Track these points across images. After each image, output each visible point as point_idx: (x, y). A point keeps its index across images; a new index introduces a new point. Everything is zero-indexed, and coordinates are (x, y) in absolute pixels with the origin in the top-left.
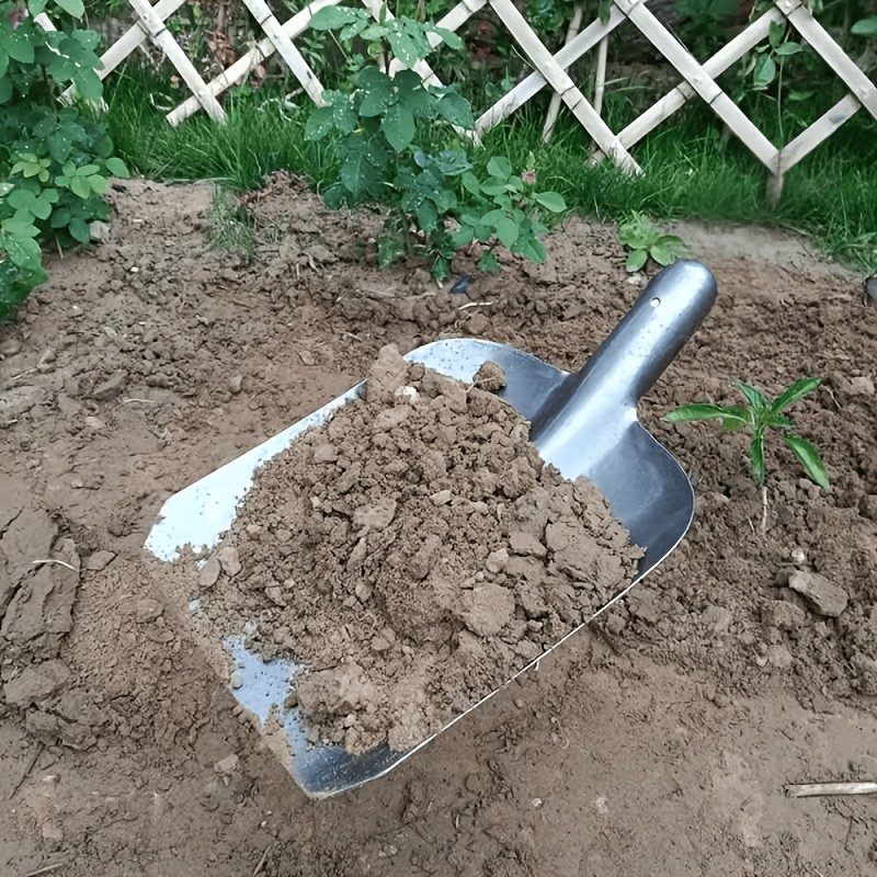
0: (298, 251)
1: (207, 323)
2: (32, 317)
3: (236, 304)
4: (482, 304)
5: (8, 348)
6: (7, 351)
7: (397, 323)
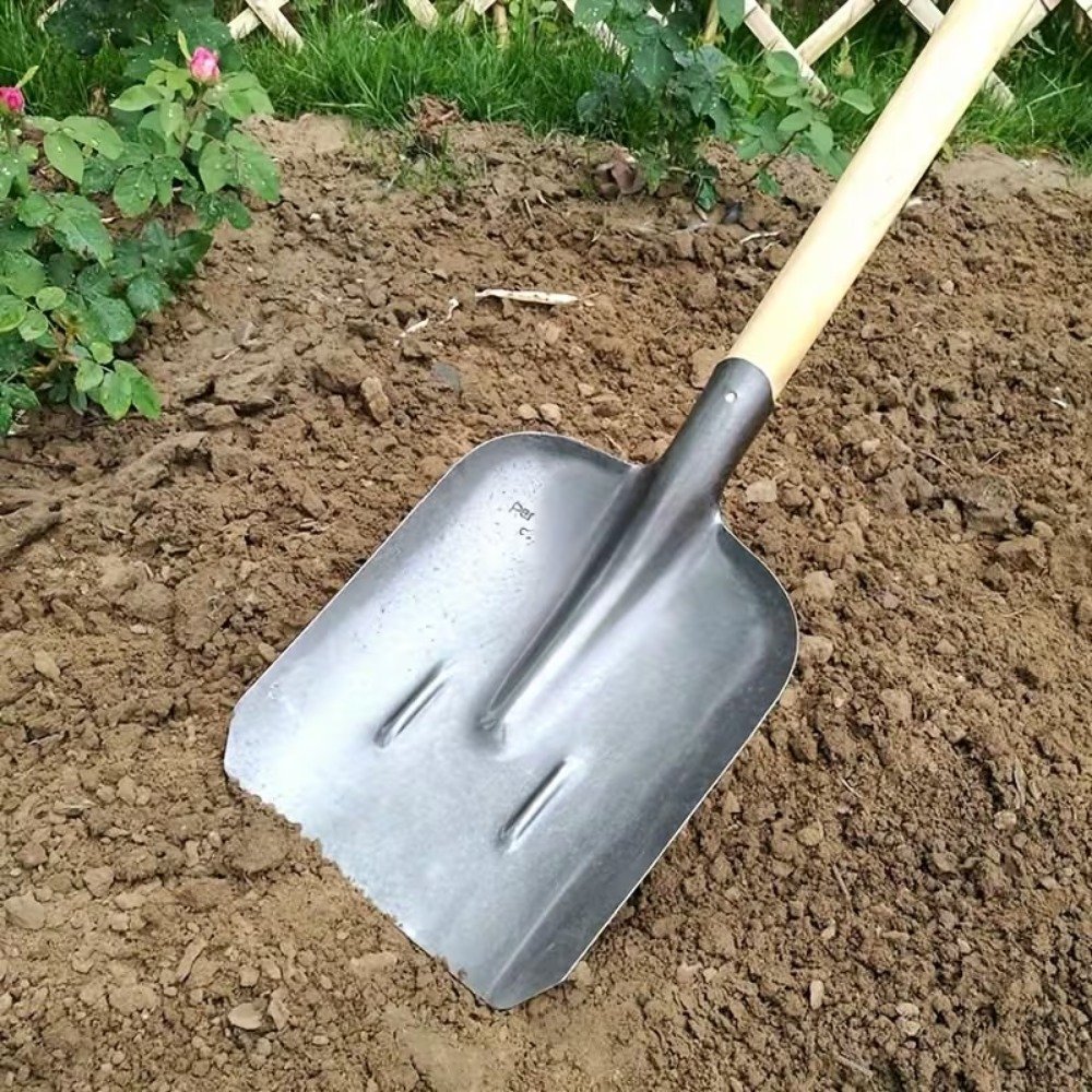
0: (521, 184)
1: (445, 276)
2: (201, 284)
3: (464, 253)
4: (766, 234)
5: (190, 323)
6: (191, 327)
7: (672, 264)
